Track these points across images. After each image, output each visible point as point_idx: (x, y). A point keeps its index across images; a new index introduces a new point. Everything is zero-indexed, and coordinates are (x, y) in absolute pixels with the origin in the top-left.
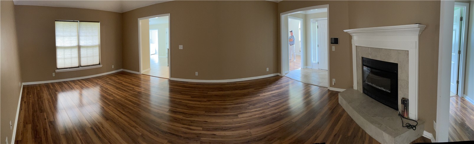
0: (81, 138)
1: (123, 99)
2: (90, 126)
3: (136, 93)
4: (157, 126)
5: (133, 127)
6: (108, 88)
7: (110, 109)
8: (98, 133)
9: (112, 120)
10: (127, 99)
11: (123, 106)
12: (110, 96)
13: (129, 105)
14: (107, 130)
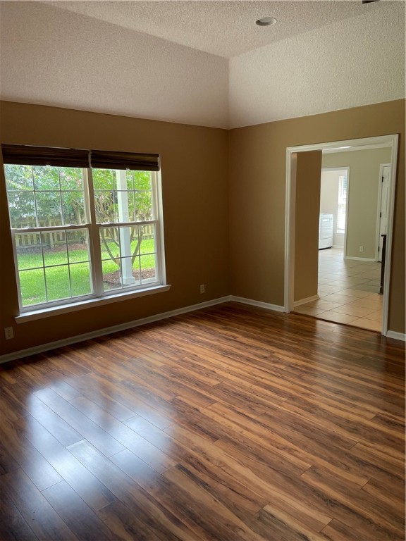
0: (159, 500)
1: (247, 384)
2: (174, 464)
3: (282, 367)
4: (346, 450)
5: (284, 448)
6: (198, 355)
7: (216, 410)
8: (199, 475)
9: (226, 437)
10: (257, 383)
11: (249, 401)
12: (208, 376)
13: (265, 396)
14: (221, 462)
